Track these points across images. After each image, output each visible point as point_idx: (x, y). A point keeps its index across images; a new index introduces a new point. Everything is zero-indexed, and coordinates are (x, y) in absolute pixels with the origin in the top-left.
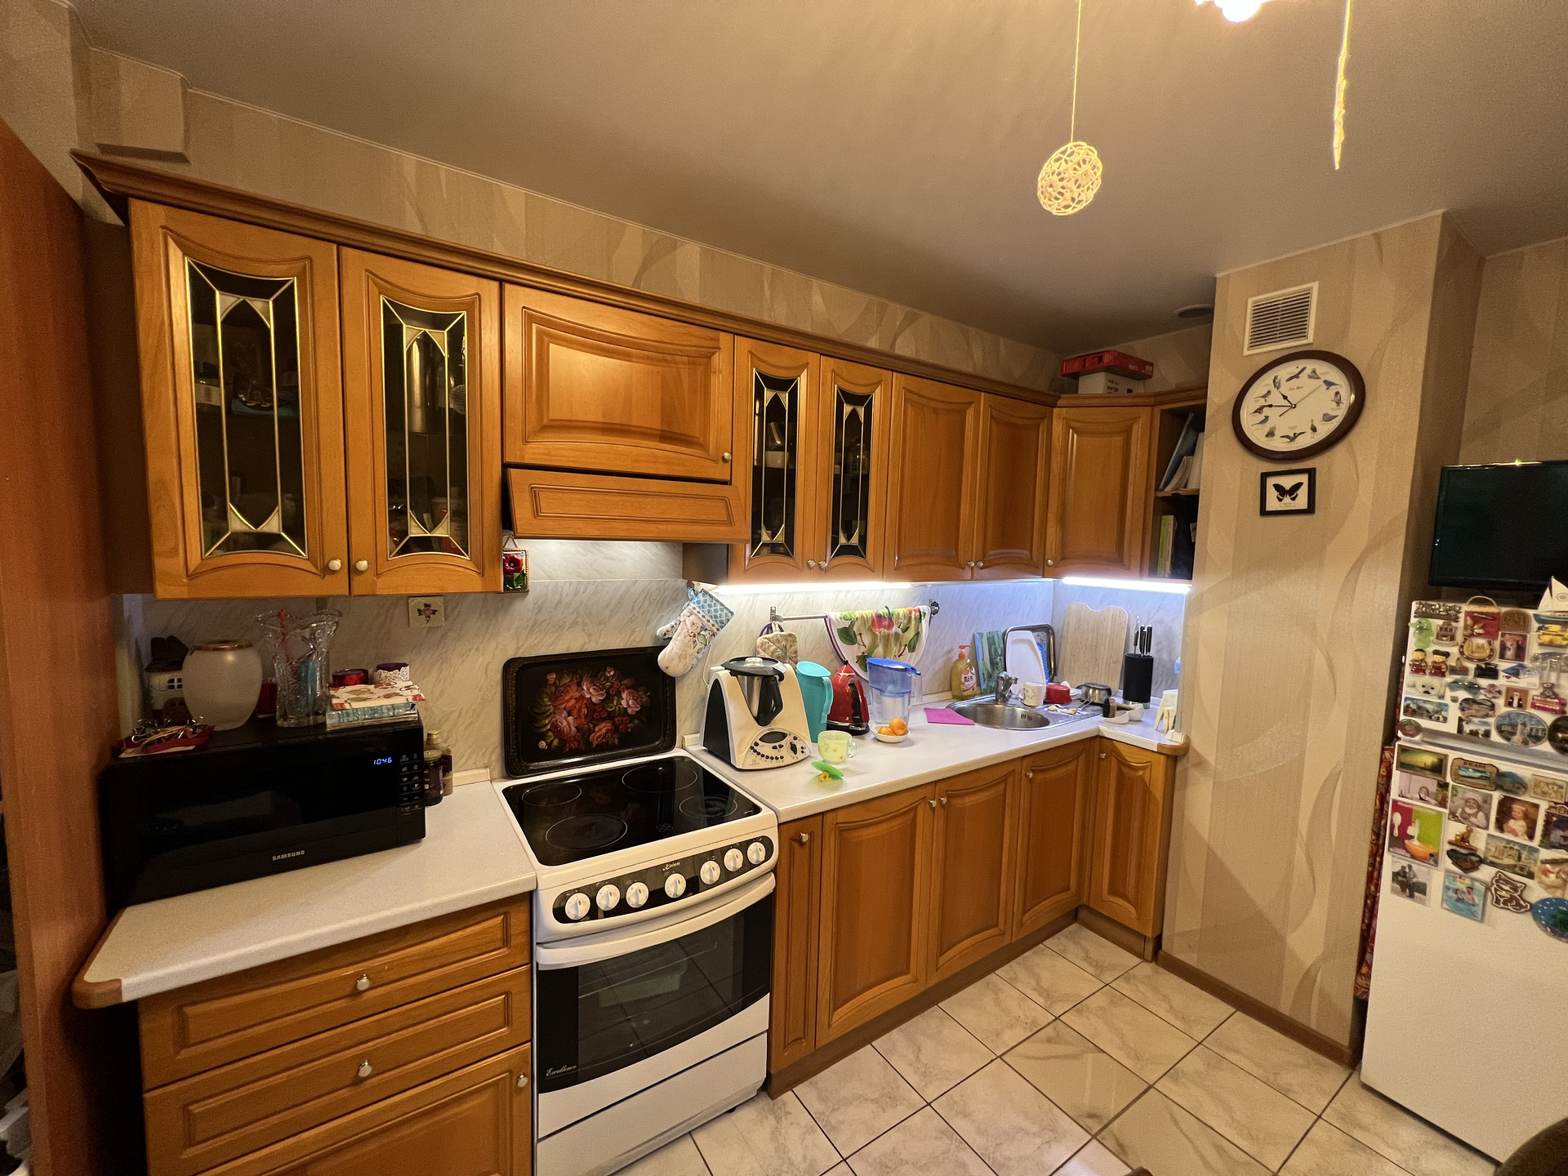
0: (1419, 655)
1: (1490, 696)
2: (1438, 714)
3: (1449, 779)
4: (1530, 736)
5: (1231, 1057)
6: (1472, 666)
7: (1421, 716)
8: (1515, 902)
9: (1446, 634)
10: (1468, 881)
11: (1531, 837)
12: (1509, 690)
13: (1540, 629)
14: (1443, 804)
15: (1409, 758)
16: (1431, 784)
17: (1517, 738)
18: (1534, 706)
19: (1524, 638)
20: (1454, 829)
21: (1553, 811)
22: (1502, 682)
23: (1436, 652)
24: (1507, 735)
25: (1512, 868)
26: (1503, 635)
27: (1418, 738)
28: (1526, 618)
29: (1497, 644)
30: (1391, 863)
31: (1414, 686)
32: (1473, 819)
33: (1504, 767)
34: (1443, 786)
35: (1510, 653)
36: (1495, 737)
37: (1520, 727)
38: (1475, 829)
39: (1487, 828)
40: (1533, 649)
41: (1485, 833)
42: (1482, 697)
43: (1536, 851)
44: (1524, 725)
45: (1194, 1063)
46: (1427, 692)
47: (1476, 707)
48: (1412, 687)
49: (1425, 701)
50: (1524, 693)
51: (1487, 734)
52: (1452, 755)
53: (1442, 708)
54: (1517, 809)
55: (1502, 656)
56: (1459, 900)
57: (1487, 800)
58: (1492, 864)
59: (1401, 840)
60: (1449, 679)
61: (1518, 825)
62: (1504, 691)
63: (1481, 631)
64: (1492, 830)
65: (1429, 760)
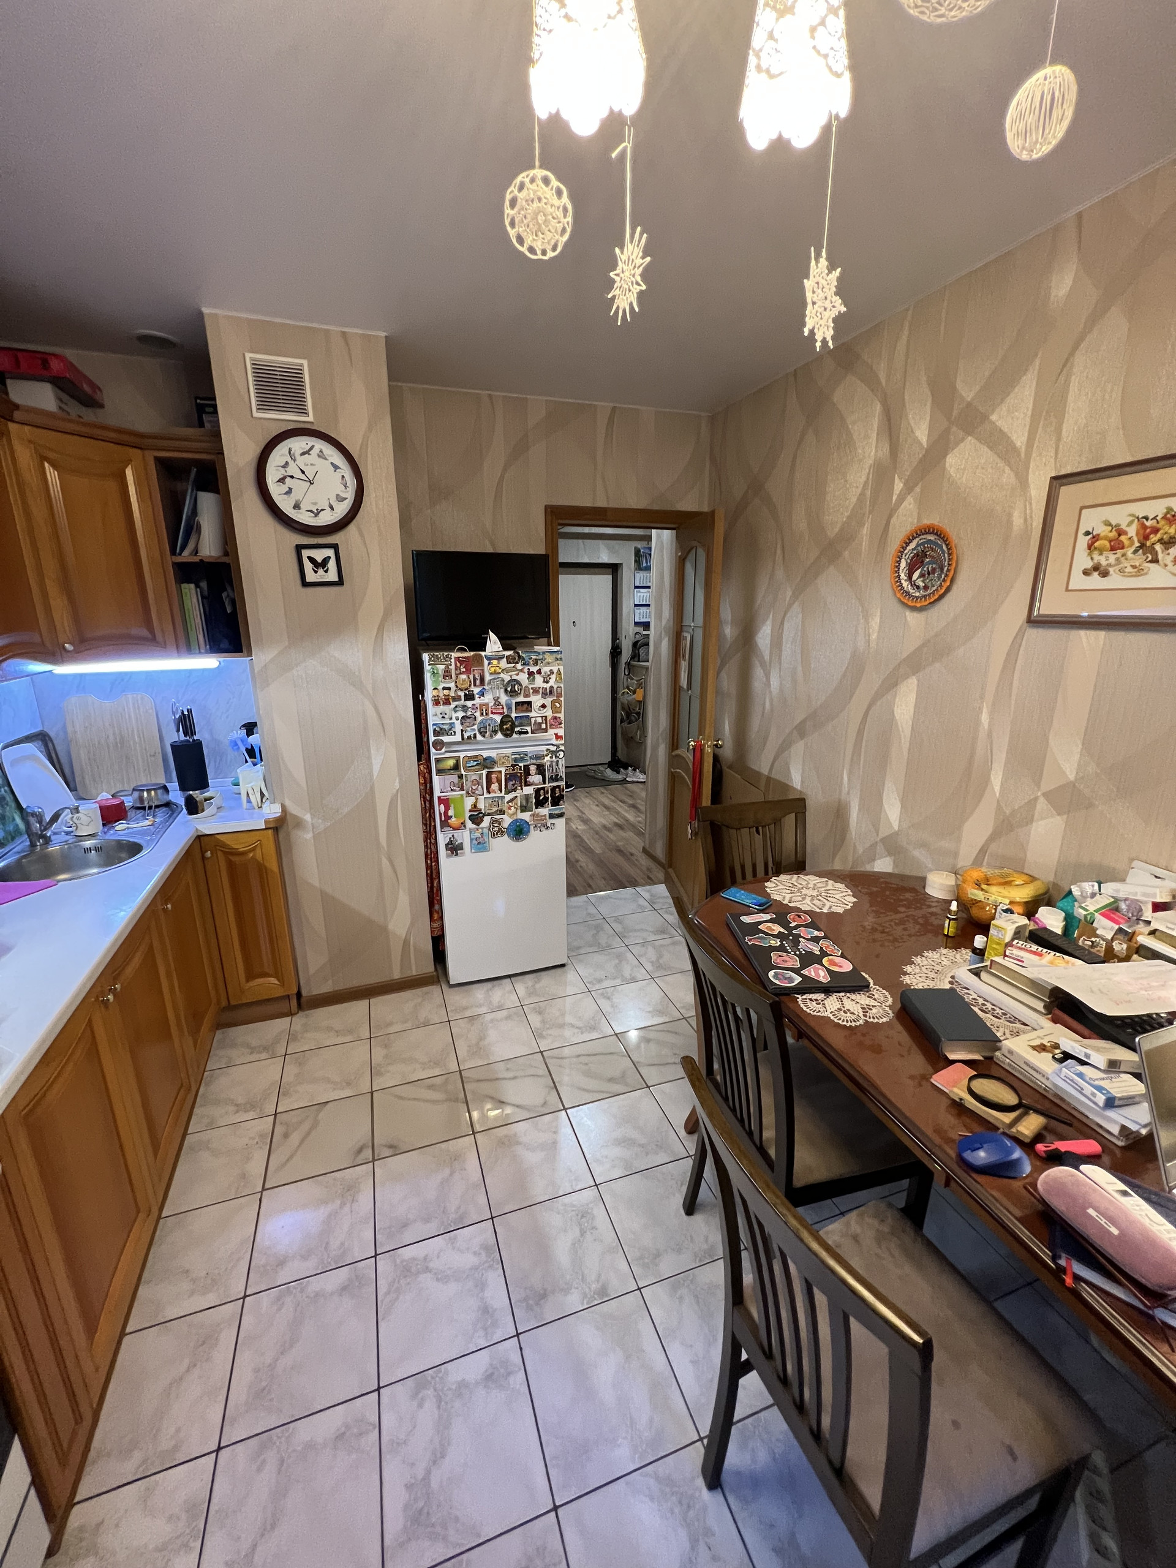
0: (435, 693)
1: (473, 711)
2: (450, 732)
3: (463, 772)
4: (492, 731)
5: (391, 1030)
6: (462, 694)
7: (443, 735)
8: (501, 832)
9: (447, 674)
10: (480, 830)
11: (501, 791)
12: (481, 705)
13: (489, 664)
14: (462, 789)
15: (443, 766)
16: (454, 778)
17: (487, 735)
18: (492, 713)
19: (483, 670)
20: (469, 802)
21: (507, 772)
22: (477, 701)
23: (444, 688)
24: (483, 734)
25: (496, 813)
26: (474, 670)
27: (443, 750)
28: (481, 656)
29: (471, 677)
30: (442, 839)
31: (436, 715)
32: (477, 792)
33: (485, 754)
34: (460, 777)
35: (478, 682)
36: (479, 737)
37: (488, 727)
38: (479, 797)
39: (483, 794)
40: (487, 678)
41: (483, 797)
42: (470, 713)
43: (503, 797)
44: (489, 725)
45: (379, 1054)
46: (443, 717)
47: (468, 720)
48: (434, 716)
49: (443, 724)
50: (487, 705)
51: (475, 736)
52: (462, 755)
53: (452, 725)
54: (494, 776)
55: (475, 685)
56: (479, 843)
57: (481, 776)
58: (489, 814)
59: (445, 823)
60: (453, 705)
61: (495, 786)
62: (478, 706)
63: (464, 670)
64: (486, 795)
65: (451, 763)
